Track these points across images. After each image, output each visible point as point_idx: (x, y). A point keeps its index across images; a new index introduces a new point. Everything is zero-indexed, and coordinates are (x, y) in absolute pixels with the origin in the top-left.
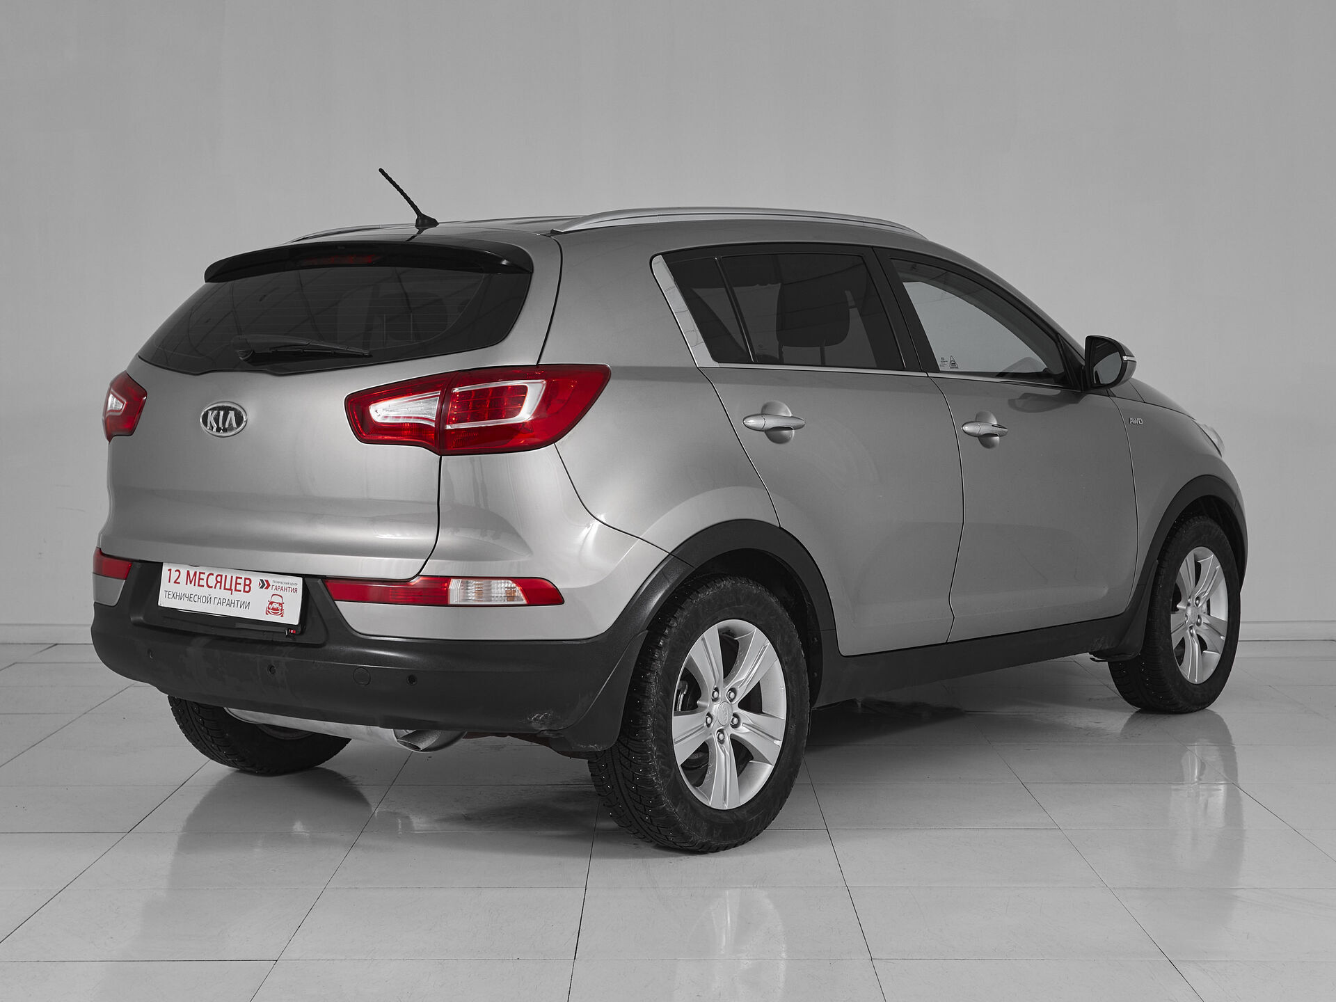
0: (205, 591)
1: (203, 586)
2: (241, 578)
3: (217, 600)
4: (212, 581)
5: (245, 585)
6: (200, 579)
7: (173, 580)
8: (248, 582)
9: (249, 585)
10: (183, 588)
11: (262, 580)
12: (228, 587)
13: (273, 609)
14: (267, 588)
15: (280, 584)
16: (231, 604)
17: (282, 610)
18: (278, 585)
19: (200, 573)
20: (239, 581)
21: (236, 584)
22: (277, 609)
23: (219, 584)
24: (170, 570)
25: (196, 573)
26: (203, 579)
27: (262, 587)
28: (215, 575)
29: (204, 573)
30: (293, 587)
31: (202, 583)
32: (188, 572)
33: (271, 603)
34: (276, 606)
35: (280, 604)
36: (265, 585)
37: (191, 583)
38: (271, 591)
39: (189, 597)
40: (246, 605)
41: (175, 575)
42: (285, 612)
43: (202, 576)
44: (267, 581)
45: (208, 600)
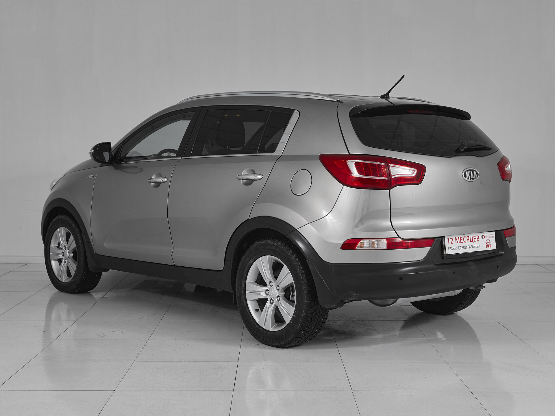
0: (464, 244)
1: (463, 242)
2: (475, 236)
4: (466, 240)
5: (477, 238)
6: (461, 240)
7: (450, 242)
8: (478, 237)
9: (478, 238)
10: (455, 245)
11: (482, 235)
12: (471, 240)
13: (488, 245)
14: (484, 238)
15: (488, 236)
16: (474, 247)
17: (490, 245)
18: (487, 236)
19: (460, 237)
20: (475, 237)
21: (474, 239)
22: (489, 245)
23: (468, 240)
24: (448, 239)
25: (459, 237)
26: (462, 240)
27: (483, 238)
28: (466, 237)
29: (462, 237)
30: (492, 236)
31: (462, 241)
32: (456, 238)
33: (487, 243)
35: (489, 243)
36: (483, 237)
37: (458, 242)
38: (486, 239)
39: (458, 248)
40: (479, 246)
41: (450, 240)
42: (491, 245)
43: (461, 238)
44: (484, 235)
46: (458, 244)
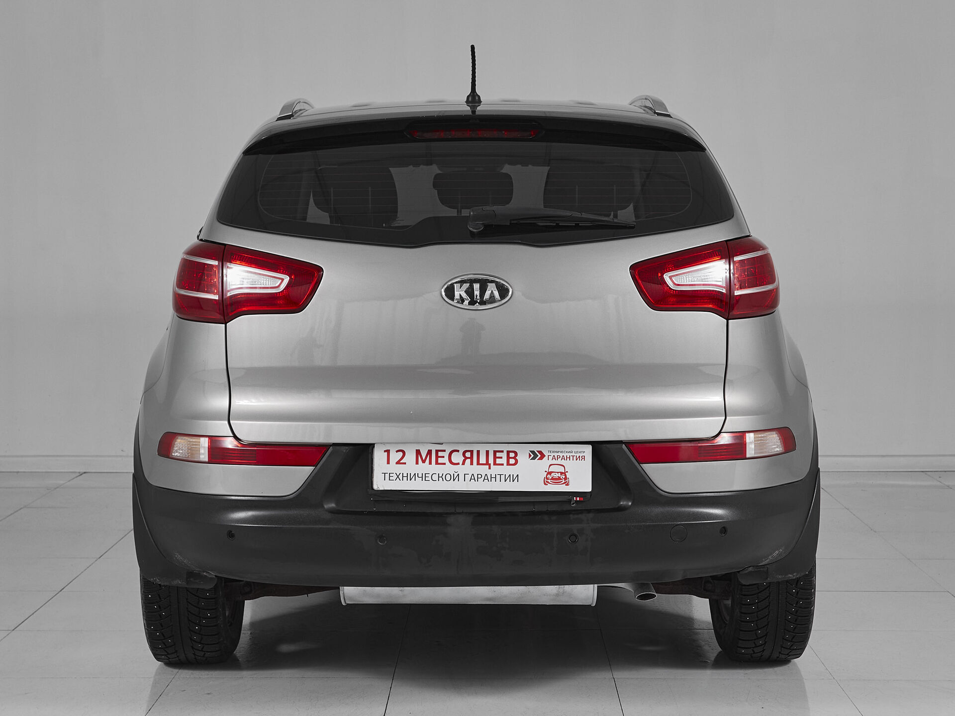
3: (468, 477)
9: (514, 458)
11: (533, 452)
34: (557, 475)
41: (395, 456)
45: (455, 477)
46: (424, 468)
